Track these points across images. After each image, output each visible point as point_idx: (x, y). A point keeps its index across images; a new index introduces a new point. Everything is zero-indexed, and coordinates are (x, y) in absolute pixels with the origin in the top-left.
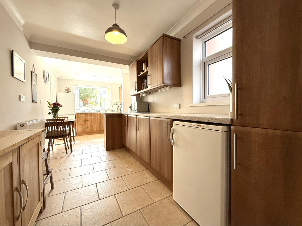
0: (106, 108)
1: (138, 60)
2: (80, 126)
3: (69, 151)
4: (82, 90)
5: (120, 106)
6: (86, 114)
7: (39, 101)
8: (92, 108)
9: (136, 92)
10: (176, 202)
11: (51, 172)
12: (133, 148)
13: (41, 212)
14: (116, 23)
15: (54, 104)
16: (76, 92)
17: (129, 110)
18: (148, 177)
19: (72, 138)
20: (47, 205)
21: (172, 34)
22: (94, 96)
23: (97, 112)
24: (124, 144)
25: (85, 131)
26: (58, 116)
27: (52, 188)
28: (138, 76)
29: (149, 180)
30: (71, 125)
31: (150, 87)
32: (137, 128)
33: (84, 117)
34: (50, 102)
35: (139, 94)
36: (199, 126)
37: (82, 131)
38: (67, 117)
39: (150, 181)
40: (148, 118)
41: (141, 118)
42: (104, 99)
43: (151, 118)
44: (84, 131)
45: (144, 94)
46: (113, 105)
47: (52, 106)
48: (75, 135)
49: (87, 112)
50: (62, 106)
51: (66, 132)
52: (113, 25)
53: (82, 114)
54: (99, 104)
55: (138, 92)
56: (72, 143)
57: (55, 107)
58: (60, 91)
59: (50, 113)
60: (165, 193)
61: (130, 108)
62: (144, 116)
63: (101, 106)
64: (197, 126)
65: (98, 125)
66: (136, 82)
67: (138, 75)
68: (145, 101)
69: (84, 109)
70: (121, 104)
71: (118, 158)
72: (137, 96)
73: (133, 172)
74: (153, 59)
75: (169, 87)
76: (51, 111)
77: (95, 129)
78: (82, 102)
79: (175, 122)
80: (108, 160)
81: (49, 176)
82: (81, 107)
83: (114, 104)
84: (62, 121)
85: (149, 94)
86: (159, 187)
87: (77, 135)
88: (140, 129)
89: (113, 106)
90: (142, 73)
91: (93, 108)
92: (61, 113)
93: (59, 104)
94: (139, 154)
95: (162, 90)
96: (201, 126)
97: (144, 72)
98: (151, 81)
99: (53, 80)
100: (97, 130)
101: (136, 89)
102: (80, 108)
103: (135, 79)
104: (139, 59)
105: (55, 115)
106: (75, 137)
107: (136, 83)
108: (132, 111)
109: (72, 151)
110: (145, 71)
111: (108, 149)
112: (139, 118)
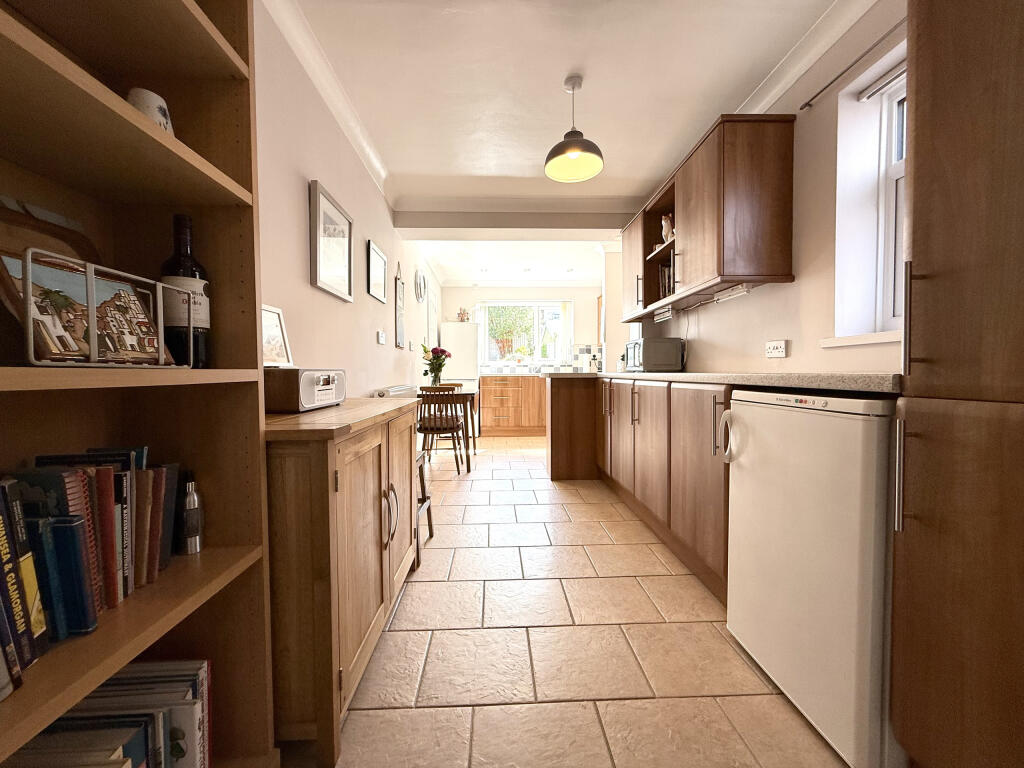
0: (557, 364)
1: (648, 209)
2: (490, 410)
3: (463, 468)
4: (496, 313)
5: (598, 356)
6: (504, 379)
7: (406, 346)
8: (519, 361)
9: (640, 311)
10: (737, 638)
11: (429, 498)
12: (623, 476)
13: (413, 570)
14: (573, 128)
15: (435, 351)
16: (480, 319)
17: (621, 364)
18: (659, 561)
19: (471, 441)
20: (422, 563)
21: (759, 109)
22: (527, 330)
23: (533, 374)
24: (600, 464)
25: (501, 424)
26: (442, 382)
27: (431, 536)
28: (648, 258)
29: (661, 570)
30: (468, 404)
31: (681, 292)
32: (636, 417)
33: (498, 388)
34: (426, 345)
35: (651, 315)
36: (801, 401)
37: (493, 424)
38: (461, 385)
39: (666, 572)
40: (666, 384)
41: (645, 387)
42: (553, 336)
43: (673, 385)
44: (499, 426)
45: (668, 314)
46: (577, 353)
47: (431, 355)
48: (477, 435)
49: (506, 372)
50: (449, 356)
51: (457, 421)
52: (567, 135)
53: (495, 379)
54: (538, 353)
55: (645, 307)
56: (471, 451)
57: (437, 359)
58: (446, 320)
59: (426, 373)
60: (706, 611)
61: (623, 360)
62: (657, 381)
63: (544, 355)
64: (797, 401)
65: (534, 411)
66: (641, 276)
67: (646, 254)
68: (672, 336)
69: (500, 366)
70: (600, 351)
71: (581, 501)
72: (646, 320)
73: (616, 540)
74: (689, 200)
75: (745, 284)
76: (428, 368)
77: (525, 422)
78: (495, 347)
79: (736, 394)
80: (554, 502)
81: (426, 505)
82: (494, 359)
83: (582, 351)
84: (451, 393)
85: (684, 313)
86: (692, 593)
87: (482, 434)
88: (642, 419)
89: (576, 358)
90: (659, 248)
91: (522, 363)
92: (447, 375)
93: (443, 352)
94: (638, 495)
95: (724, 297)
96: (806, 402)
97: (663, 242)
98: (684, 272)
99: (433, 292)
100: (532, 424)
101: (641, 298)
102: (492, 363)
103: (639, 270)
104: (649, 204)
105: (436, 379)
106: (477, 440)
107: (641, 282)
108: (628, 369)
109: (469, 471)
110: (670, 240)
111: (555, 477)
112: (640, 387)
